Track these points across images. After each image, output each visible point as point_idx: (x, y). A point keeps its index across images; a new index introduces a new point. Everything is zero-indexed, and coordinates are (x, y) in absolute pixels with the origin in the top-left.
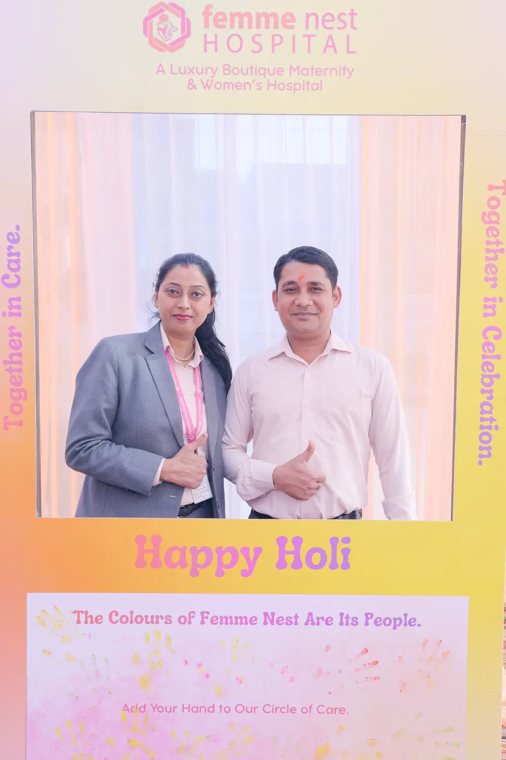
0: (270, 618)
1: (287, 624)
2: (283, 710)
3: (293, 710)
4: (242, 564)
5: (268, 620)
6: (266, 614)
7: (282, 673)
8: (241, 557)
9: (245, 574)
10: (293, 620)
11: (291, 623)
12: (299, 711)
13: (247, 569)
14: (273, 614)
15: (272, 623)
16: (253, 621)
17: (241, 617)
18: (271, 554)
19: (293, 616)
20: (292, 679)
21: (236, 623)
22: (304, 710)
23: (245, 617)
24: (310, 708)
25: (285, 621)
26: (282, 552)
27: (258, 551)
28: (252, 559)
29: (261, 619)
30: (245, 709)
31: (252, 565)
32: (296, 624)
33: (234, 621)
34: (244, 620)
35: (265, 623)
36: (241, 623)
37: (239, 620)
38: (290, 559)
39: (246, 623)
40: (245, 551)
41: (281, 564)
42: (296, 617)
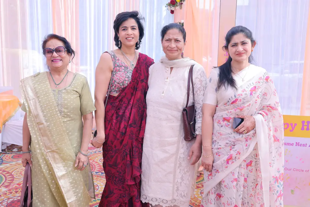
0: (297, 144)
1: (303, 146)
2: (299, 171)
3: (303, 171)
4: (290, 128)
5: (297, 145)
6: (297, 143)
7: (300, 160)
8: (290, 126)
9: (291, 131)
10: (305, 145)
11: (304, 146)
12: (304, 171)
13: (291, 129)
14: (299, 143)
15: (298, 146)
16: (292, 144)
17: (288, 143)
18: (300, 125)
19: (305, 144)
20: (303, 162)
21: (287, 145)
22: (306, 171)
23: (290, 144)
24: (308, 171)
25: (302, 145)
26: (303, 125)
27: (296, 124)
28: (293, 126)
29: (295, 144)
30: (287, 169)
31: (293, 129)
32: (306, 146)
33: (286, 144)
34: (289, 144)
35: (296, 145)
36: (289, 145)
37: (288, 144)
38: (305, 127)
39: (290, 145)
40: (292, 124)
41: (303, 129)
42: (306, 144)
